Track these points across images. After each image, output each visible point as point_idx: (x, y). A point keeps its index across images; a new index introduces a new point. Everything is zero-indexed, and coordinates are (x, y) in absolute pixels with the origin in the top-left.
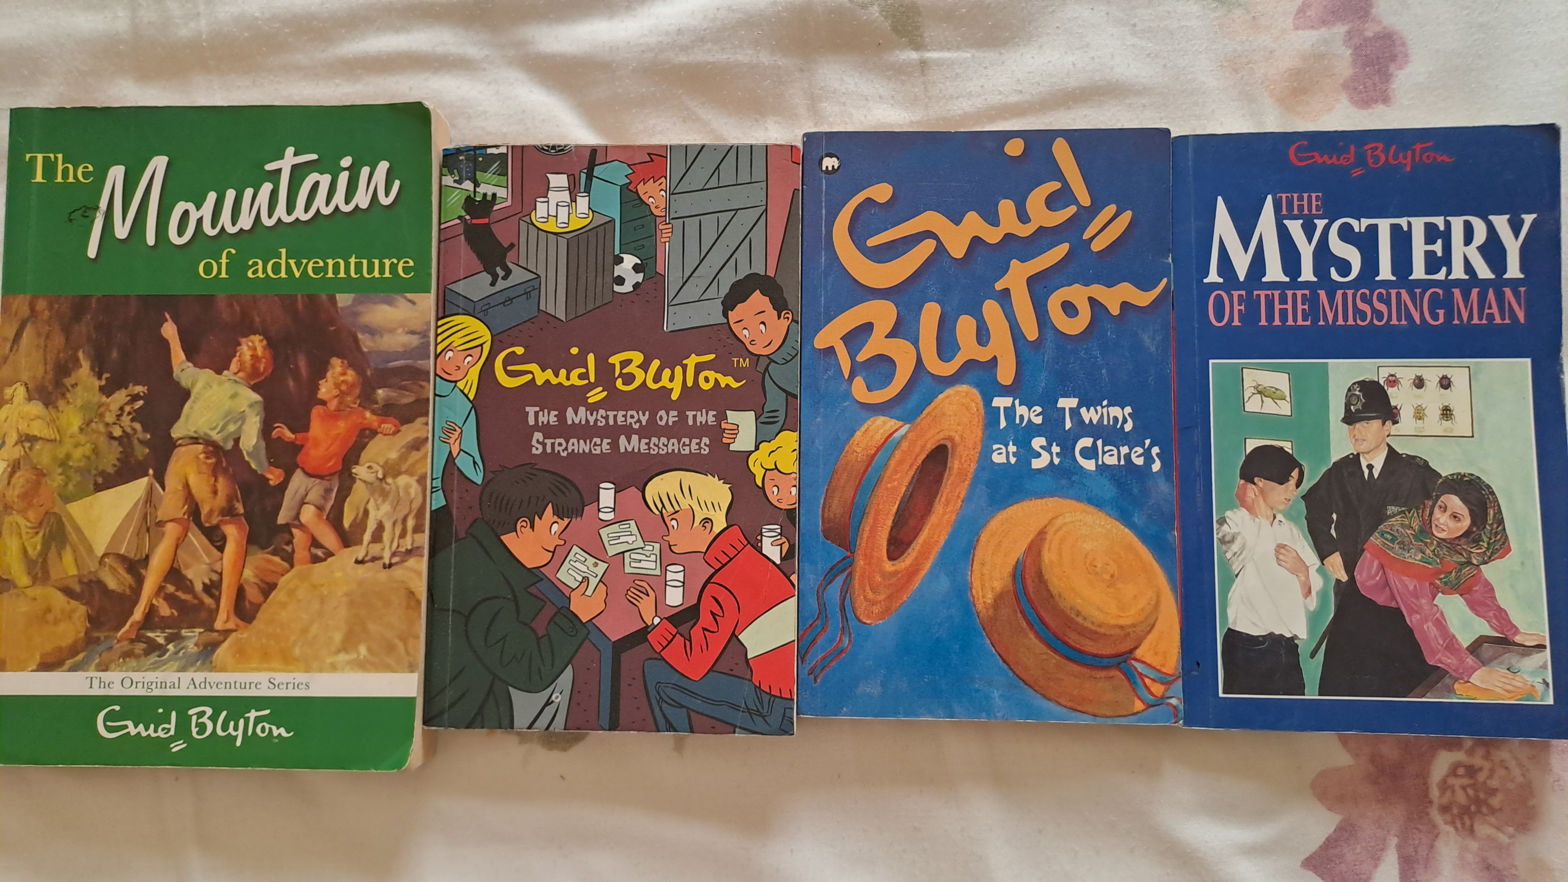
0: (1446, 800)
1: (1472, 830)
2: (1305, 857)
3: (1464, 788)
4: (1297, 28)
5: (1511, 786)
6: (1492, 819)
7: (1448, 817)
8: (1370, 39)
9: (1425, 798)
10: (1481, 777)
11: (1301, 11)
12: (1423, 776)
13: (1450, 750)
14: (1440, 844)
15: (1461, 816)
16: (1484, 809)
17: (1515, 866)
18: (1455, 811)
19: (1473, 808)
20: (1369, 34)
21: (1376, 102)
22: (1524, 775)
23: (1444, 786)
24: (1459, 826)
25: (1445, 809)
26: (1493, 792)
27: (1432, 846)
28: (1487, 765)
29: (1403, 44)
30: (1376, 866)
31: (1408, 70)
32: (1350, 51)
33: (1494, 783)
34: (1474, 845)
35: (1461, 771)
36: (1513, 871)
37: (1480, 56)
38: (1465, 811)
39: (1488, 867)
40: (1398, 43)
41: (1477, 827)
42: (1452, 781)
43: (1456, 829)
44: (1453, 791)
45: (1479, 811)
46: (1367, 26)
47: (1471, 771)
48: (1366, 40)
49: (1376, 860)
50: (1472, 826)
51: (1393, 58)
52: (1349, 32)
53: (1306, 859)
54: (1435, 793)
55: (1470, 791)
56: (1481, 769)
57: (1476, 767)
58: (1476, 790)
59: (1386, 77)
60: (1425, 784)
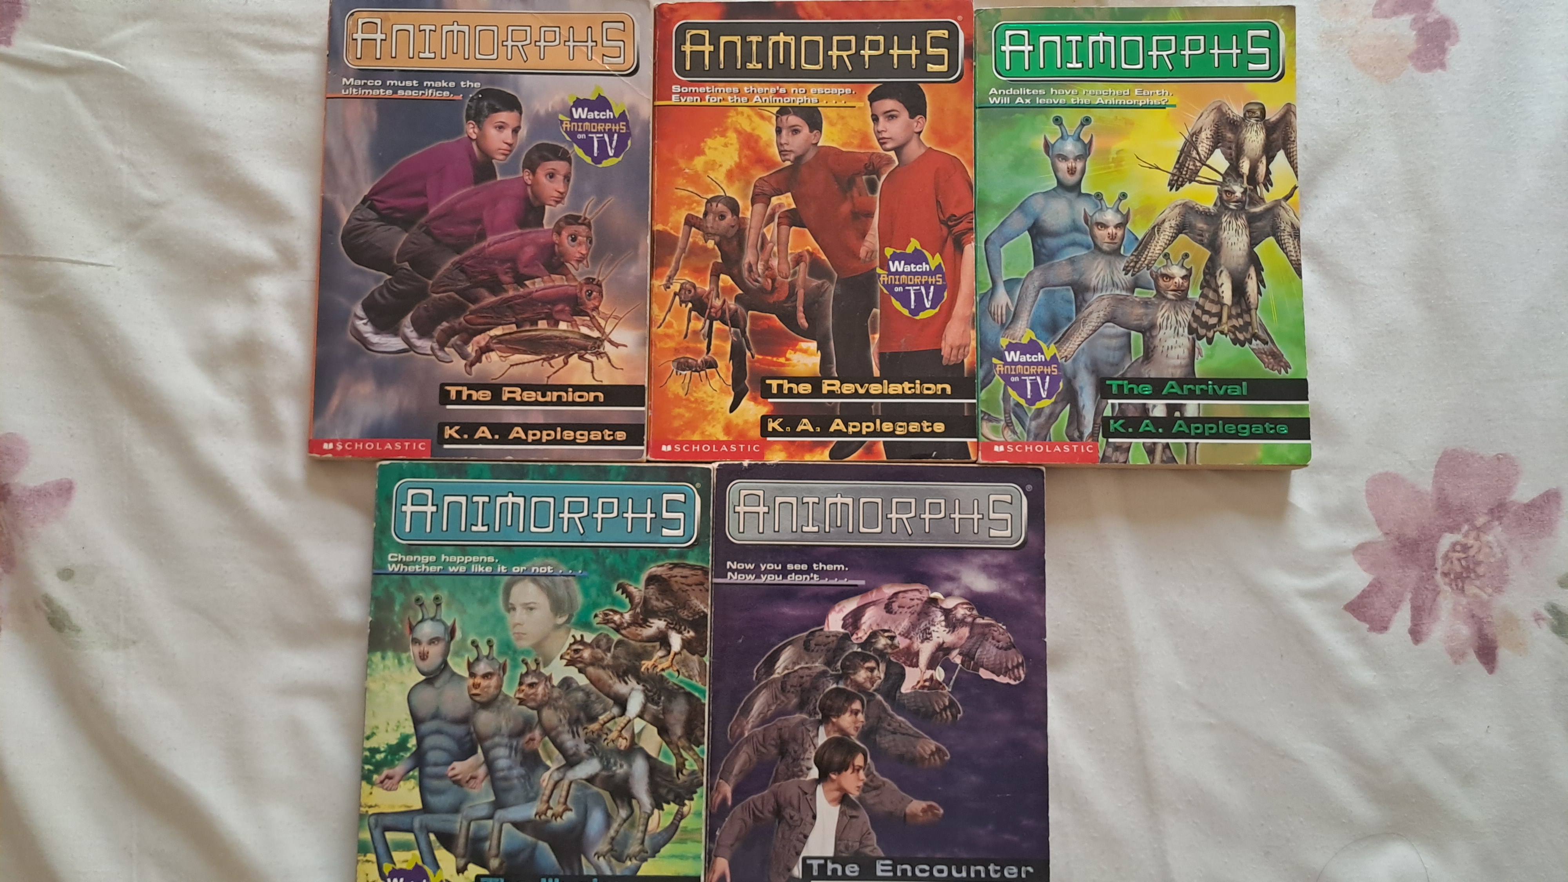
0: (1446, 570)
1: (1463, 590)
2: (1345, 603)
3: (1459, 560)
4: (1374, 16)
5: (1493, 560)
6: (1478, 583)
7: (1447, 580)
8: (1431, 24)
9: (1432, 567)
10: (1472, 552)
11: (1378, 5)
12: (1432, 551)
13: (1452, 533)
14: (1440, 599)
15: (1456, 578)
16: (1472, 575)
17: (1491, 617)
18: (1452, 576)
19: (1464, 575)
20: (1429, 20)
21: (1435, 67)
22: (1502, 553)
23: (1446, 557)
24: (1455, 587)
25: (1445, 575)
26: (1478, 563)
27: (1435, 600)
28: (1477, 545)
29: (1455, 28)
30: (1395, 612)
31: (1458, 46)
32: (1414, 33)
33: (1481, 557)
34: (1464, 601)
35: (1458, 548)
36: (1490, 620)
37: (1506, 43)
38: (1459, 577)
39: (1473, 616)
40: (1452, 27)
41: (1466, 587)
42: (1451, 554)
43: (1453, 589)
44: (1452, 562)
45: (1468, 577)
46: (1428, 14)
47: (1465, 548)
48: (1427, 24)
49: (1395, 607)
50: (1463, 587)
51: (1448, 37)
52: (1414, 19)
53: (1347, 604)
54: (1439, 563)
55: (1464, 563)
56: (1472, 547)
57: (1469, 545)
58: (1467, 562)
59: (1443, 51)
60: (1434, 556)
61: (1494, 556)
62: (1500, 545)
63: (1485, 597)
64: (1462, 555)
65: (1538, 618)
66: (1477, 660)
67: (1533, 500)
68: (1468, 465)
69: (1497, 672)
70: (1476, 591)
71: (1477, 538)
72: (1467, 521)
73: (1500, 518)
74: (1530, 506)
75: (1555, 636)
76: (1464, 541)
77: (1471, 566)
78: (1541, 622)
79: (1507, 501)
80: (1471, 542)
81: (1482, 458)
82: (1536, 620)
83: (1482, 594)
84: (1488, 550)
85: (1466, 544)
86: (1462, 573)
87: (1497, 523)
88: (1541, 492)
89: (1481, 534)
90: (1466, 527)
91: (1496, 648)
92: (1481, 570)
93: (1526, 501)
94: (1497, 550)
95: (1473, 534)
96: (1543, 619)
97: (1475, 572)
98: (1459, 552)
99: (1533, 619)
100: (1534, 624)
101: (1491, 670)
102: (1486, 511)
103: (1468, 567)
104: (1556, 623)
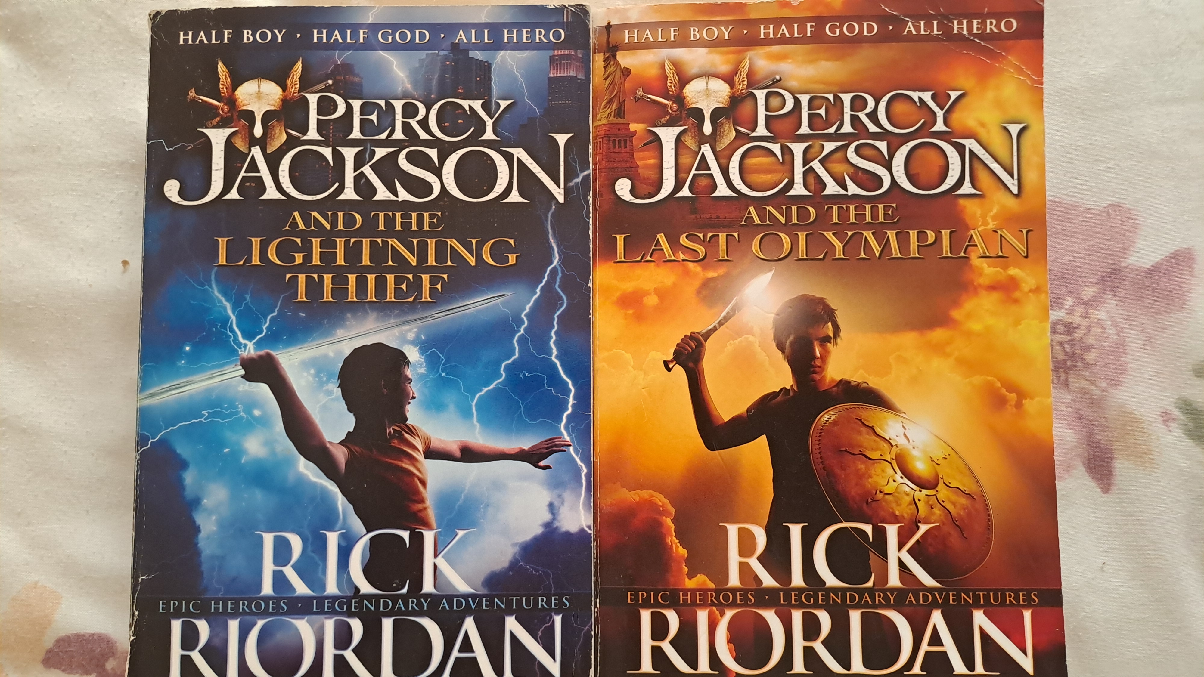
61: (1107, 338)
62: (1115, 324)
63: (1097, 392)
64: (1067, 338)
65: (1167, 418)
66: (1087, 475)
67: (1157, 264)
68: (1070, 221)
69: (1114, 489)
70: (1085, 384)
71: (1086, 315)
72: (1070, 293)
73: (1113, 290)
74: (1154, 271)
75: (1190, 443)
76: (1068, 319)
77: (1078, 352)
78: (1172, 424)
79: (1123, 265)
80: (1077, 320)
81: (1088, 210)
82: (1165, 422)
83: (1093, 388)
84: (1099, 331)
85: (1070, 324)
86: (1065, 361)
87: (1110, 295)
88: (1168, 253)
89: (1091, 310)
90: (1069, 302)
91: (1111, 459)
92: (1091, 357)
93: (1148, 265)
94: (1111, 330)
95: (1080, 310)
96: (1174, 420)
97: (1083, 360)
98: (1061, 334)
99: (1160, 419)
100: (1162, 427)
101: (1106, 489)
102: (1095, 280)
103: (1074, 354)
104: (1191, 425)
